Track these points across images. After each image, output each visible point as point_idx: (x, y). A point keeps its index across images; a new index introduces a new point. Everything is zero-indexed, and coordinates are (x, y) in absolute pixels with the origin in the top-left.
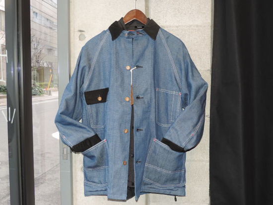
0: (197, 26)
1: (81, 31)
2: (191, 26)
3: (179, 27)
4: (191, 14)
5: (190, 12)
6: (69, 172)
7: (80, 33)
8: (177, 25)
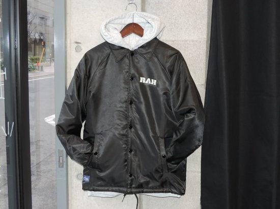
0: (193, 41)
1: (77, 43)
2: (186, 41)
3: (175, 42)
4: (187, 28)
5: (186, 27)
6: (65, 179)
7: (76, 45)
8: (173, 39)
